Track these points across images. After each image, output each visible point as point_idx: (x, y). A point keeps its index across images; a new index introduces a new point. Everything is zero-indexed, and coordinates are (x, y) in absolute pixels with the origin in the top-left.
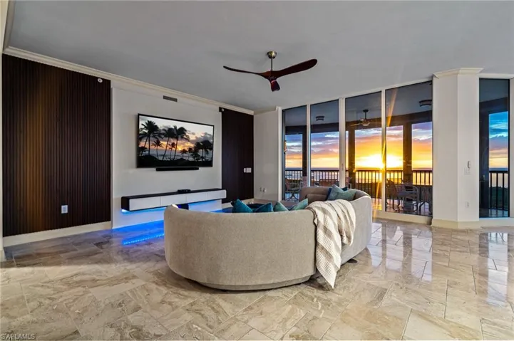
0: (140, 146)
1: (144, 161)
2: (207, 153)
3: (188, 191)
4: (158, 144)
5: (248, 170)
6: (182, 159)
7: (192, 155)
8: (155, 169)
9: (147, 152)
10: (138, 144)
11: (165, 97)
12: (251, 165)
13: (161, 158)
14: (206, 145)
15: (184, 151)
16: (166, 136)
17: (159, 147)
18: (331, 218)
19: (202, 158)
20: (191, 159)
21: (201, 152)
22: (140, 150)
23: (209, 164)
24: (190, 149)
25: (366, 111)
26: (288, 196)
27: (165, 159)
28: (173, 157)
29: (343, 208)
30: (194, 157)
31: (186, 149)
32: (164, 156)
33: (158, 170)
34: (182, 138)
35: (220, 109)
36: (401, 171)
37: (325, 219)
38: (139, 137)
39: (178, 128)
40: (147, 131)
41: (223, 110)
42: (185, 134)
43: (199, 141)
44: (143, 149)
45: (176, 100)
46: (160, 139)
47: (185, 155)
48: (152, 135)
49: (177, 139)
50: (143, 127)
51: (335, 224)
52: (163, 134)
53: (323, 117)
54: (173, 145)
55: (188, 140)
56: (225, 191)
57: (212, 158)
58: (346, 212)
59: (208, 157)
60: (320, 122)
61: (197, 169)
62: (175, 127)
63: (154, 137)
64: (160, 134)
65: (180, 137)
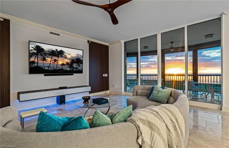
0: (31, 61)
1: (34, 70)
2: (79, 66)
3: (66, 88)
4: (44, 59)
5: (106, 75)
6: (62, 69)
7: (69, 67)
8: (43, 75)
9: (36, 65)
10: (29, 59)
11: (51, 33)
12: (107, 72)
13: (46, 68)
14: (78, 61)
15: (63, 65)
16: (50, 55)
17: (45, 61)
18: (159, 134)
19: (76, 68)
20: (68, 69)
21: (75, 65)
22: (31, 63)
23: (81, 72)
24: (67, 63)
25: (172, 43)
26: (128, 88)
27: (50, 69)
28: (55, 68)
29: (171, 116)
30: (70, 68)
31: (65, 63)
32: (49, 67)
33: (45, 75)
34: (62, 56)
35: (88, 41)
36: (191, 75)
37: (152, 138)
38: (31, 55)
39: (58, 50)
40: (35, 52)
41: (90, 42)
42: (63, 54)
43: (74, 59)
44: (33, 62)
45: (59, 35)
46: (45, 56)
47: (64, 66)
48: (39, 54)
49: (58, 57)
50: (33, 49)
51: (163, 139)
52: (48, 54)
53: (148, 47)
54: (55, 60)
55: (66, 57)
56: (90, 87)
57: (82, 69)
58: (174, 121)
59: (80, 68)
60: (146, 50)
61: (73, 75)
62: (57, 50)
63: (41, 55)
64: (45, 54)
65: (60, 55)
